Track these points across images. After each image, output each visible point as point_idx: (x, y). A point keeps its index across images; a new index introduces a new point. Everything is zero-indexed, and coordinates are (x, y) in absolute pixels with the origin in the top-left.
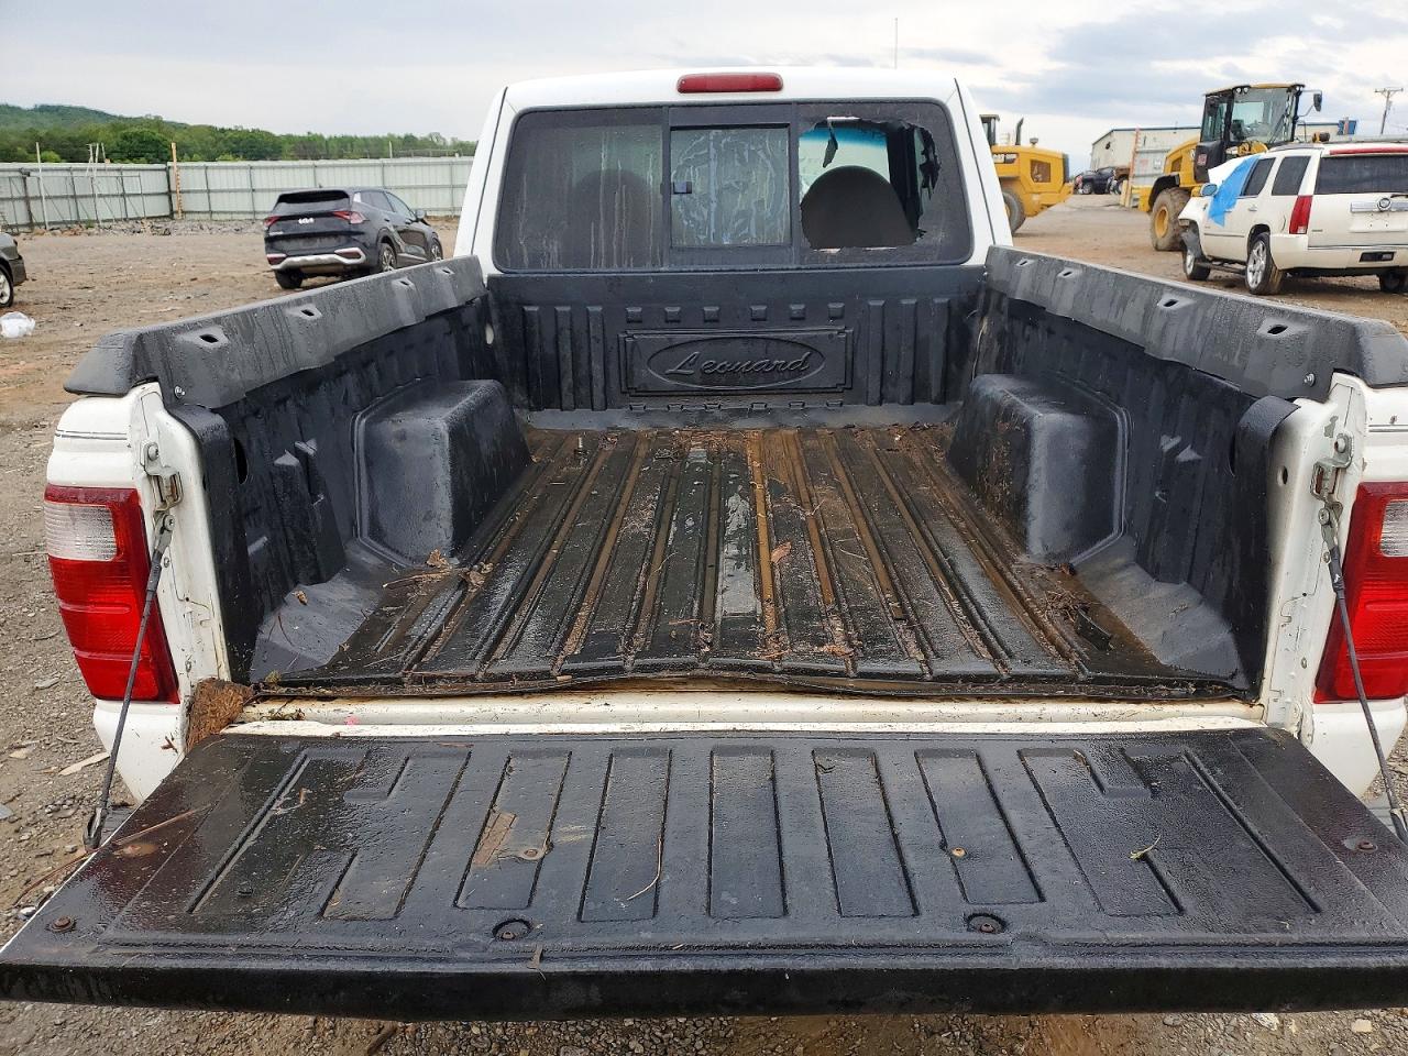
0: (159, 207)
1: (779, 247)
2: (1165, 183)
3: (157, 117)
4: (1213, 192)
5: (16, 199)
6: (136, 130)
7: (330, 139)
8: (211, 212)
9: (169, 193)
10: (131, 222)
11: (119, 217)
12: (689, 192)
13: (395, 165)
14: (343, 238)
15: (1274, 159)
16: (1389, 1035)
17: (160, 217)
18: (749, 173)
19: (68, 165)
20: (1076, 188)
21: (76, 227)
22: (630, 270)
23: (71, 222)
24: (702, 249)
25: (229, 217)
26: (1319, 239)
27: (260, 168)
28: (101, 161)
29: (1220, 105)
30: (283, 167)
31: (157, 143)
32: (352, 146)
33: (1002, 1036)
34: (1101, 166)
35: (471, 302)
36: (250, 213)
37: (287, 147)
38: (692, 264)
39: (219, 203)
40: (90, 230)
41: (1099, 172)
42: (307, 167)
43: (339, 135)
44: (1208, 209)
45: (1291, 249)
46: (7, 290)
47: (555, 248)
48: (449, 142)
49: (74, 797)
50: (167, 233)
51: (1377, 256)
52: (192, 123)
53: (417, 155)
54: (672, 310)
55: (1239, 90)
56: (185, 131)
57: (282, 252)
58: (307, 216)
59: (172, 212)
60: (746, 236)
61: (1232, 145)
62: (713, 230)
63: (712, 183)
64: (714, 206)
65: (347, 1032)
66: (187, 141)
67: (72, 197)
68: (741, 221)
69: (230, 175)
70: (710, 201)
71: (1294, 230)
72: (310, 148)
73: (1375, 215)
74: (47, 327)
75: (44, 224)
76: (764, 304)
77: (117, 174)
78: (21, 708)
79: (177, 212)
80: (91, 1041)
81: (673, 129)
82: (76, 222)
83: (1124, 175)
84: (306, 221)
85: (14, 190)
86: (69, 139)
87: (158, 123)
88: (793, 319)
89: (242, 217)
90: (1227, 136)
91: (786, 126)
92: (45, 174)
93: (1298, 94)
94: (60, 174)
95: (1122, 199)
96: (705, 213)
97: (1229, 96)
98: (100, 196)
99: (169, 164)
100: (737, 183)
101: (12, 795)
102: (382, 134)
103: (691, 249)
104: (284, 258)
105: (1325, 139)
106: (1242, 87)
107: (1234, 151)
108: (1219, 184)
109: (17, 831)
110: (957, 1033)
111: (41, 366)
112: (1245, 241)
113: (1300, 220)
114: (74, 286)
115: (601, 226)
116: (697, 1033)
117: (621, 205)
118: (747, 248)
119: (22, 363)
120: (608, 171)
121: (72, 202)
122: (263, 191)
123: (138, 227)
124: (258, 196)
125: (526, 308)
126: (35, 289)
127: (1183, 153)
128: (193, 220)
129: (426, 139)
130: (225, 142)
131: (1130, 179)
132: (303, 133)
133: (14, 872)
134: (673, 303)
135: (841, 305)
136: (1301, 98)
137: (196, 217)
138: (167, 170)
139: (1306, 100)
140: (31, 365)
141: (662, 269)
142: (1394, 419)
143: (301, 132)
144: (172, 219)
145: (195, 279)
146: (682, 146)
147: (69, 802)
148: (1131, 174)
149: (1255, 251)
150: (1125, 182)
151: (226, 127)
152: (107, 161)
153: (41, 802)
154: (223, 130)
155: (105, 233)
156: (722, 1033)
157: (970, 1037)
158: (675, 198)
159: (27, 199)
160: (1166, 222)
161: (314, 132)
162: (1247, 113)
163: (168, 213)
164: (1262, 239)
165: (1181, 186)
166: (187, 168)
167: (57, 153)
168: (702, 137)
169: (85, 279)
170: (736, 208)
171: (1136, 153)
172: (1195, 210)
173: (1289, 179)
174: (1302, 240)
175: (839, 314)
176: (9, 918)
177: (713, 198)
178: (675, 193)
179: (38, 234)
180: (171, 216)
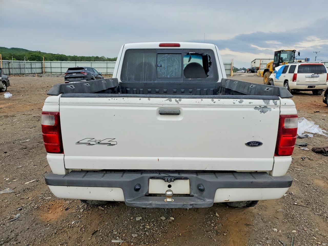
0: (39, 71)
1: (179, 78)
2: (266, 71)
3: (39, 51)
4: (276, 72)
5: (7, 68)
6: (34, 54)
7: (79, 57)
8: (51, 72)
9: (42, 68)
10: (33, 74)
11: (30, 73)
12: (161, 66)
13: (94, 63)
14: (82, 78)
15: (289, 66)
16: (299, 233)
17: (39, 73)
18: (173, 63)
19: (19, 61)
20: (248, 71)
21: (20, 75)
22: (149, 82)
23: (19, 74)
24: (163, 78)
25: (55, 73)
26: (299, 83)
27: (63, 63)
28: (27, 60)
29: (278, 54)
30: (68, 63)
31: (39, 57)
32: (84, 58)
33: (222, 232)
34: (253, 67)
35: (116, 87)
36: (60, 73)
37: (69, 59)
38: (161, 81)
39: (53, 70)
40: (23, 76)
41: (253, 68)
42: (74, 63)
43: (81, 56)
44: (275, 76)
45: (293, 85)
46: (5, 88)
47: (133, 77)
48: (106, 58)
49: (27, 188)
50: (41, 77)
51: (311, 87)
52: (47, 53)
53: (99, 61)
54: (157, 90)
55: (282, 51)
56: (46, 54)
57: (68, 81)
58: (75, 73)
59: (42, 72)
60: (173, 76)
61: (280, 63)
62: (166, 74)
63: (166, 65)
64: (166, 69)
65: (88, 231)
66: (46, 57)
67: (20, 68)
68: (171, 73)
69: (56, 64)
70: (165, 69)
71: (293, 81)
72: (74, 59)
73: (311, 78)
74: (15, 96)
75: (13, 74)
76: (176, 89)
77: (30, 63)
78: (15, 172)
79: (43, 72)
80: (34, 232)
81: (158, 54)
82: (20, 74)
83: (258, 69)
84: (74, 74)
85: (6, 67)
86: (19, 55)
87: (40, 52)
88: (182, 92)
89: (58, 73)
90: (279, 61)
91: (181, 54)
92: (14, 63)
93: (295, 52)
94: (17, 63)
95: (258, 74)
96: (164, 71)
97: (280, 52)
98: (26, 68)
99: (42, 61)
100: (171, 65)
101: (14, 188)
102: (91, 56)
103: (161, 78)
104: (69, 82)
105: (300, 62)
106: (282, 50)
107: (281, 64)
108: (277, 71)
109: (16, 194)
110: (213, 232)
111: (14, 104)
112: (283, 83)
113: (294, 79)
114: (20, 87)
115: (143, 72)
116: (160, 231)
117: (147, 69)
118: (173, 78)
119: (10, 103)
120: (145, 62)
121: (19, 69)
122: (63, 68)
123: (35, 75)
124: (62, 69)
125: (127, 89)
126: (11, 88)
127: (270, 64)
128: (47, 74)
129: (101, 57)
130: (55, 57)
131: (259, 70)
132: (73, 55)
133: (16, 202)
134: (157, 89)
135: (192, 90)
136: (295, 53)
137: (48, 73)
138: (42, 63)
139: (296, 54)
140: (12, 104)
141: (155, 82)
142: (285, 104)
143: (72, 55)
144: (42, 74)
145: (48, 87)
146: (160, 57)
147: (27, 189)
148: (260, 68)
149: (285, 85)
150: (258, 70)
151: (55, 54)
152: (28, 60)
153: (20, 189)
154: (54, 54)
155: (27, 76)
156: (165, 231)
157: (215, 232)
158: (158, 68)
159: (9, 68)
160: (267, 79)
161: (75, 55)
162: (284, 56)
163: (41, 72)
164: (286, 83)
165: (270, 71)
166: (46, 62)
167: (15, 58)
168: (164, 55)
169: (23, 86)
170: (171, 70)
171: (261, 64)
172: (272, 76)
173: (292, 70)
174: (295, 83)
175: (191, 91)
176: (15, 210)
177: (166, 68)
178: (158, 67)
179: (11, 76)
180: (42, 73)
